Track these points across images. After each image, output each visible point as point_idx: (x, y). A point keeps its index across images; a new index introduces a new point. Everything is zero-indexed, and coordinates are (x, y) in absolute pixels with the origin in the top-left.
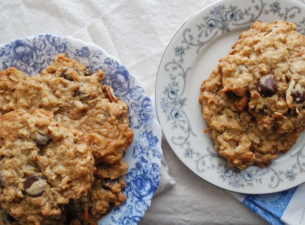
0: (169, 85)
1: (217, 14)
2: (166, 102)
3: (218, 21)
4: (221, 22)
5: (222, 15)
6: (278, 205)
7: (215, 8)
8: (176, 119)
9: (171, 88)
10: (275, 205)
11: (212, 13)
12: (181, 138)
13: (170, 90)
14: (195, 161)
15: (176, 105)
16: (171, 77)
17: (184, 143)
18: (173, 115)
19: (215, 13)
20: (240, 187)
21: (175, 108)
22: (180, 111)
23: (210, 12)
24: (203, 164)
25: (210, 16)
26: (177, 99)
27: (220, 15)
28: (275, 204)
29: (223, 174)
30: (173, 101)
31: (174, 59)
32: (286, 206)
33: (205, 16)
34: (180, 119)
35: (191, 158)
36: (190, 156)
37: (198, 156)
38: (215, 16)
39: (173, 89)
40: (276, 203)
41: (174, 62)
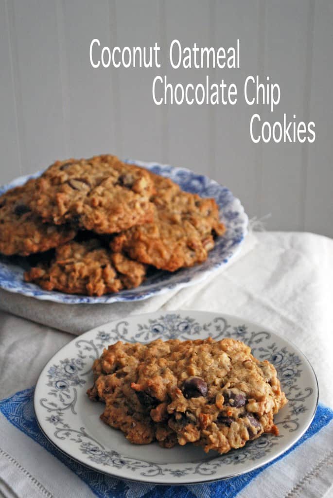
0: (197, 324)
1: (289, 360)
2: (174, 320)
3: (281, 364)
4: (280, 367)
5: (288, 365)
6: (16, 413)
7: (298, 357)
8: (151, 330)
9: (192, 326)
10: (17, 410)
11: (291, 355)
12: (125, 331)
13: (190, 324)
14: (92, 341)
15: (170, 330)
16: (207, 324)
17: (119, 335)
18: (156, 327)
19: (291, 358)
20: (48, 374)
21: (165, 330)
22: (162, 335)
23: (292, 353)
24: (87, 348)
25: (287, 355)
26: (177, 333)
27: (289, 363)
28: (19, 410)
29: (69, 364)
30: (176, 328)
31: (230, 326)
32: (11, 421)
33: (287, 350)
34: (151, 334)
35: (97, 338)
36: (100, 337)
37: (98, 345)
38: (287, 359)
39: (190, 327)
40: (20, 412)
41: (226, 326)
